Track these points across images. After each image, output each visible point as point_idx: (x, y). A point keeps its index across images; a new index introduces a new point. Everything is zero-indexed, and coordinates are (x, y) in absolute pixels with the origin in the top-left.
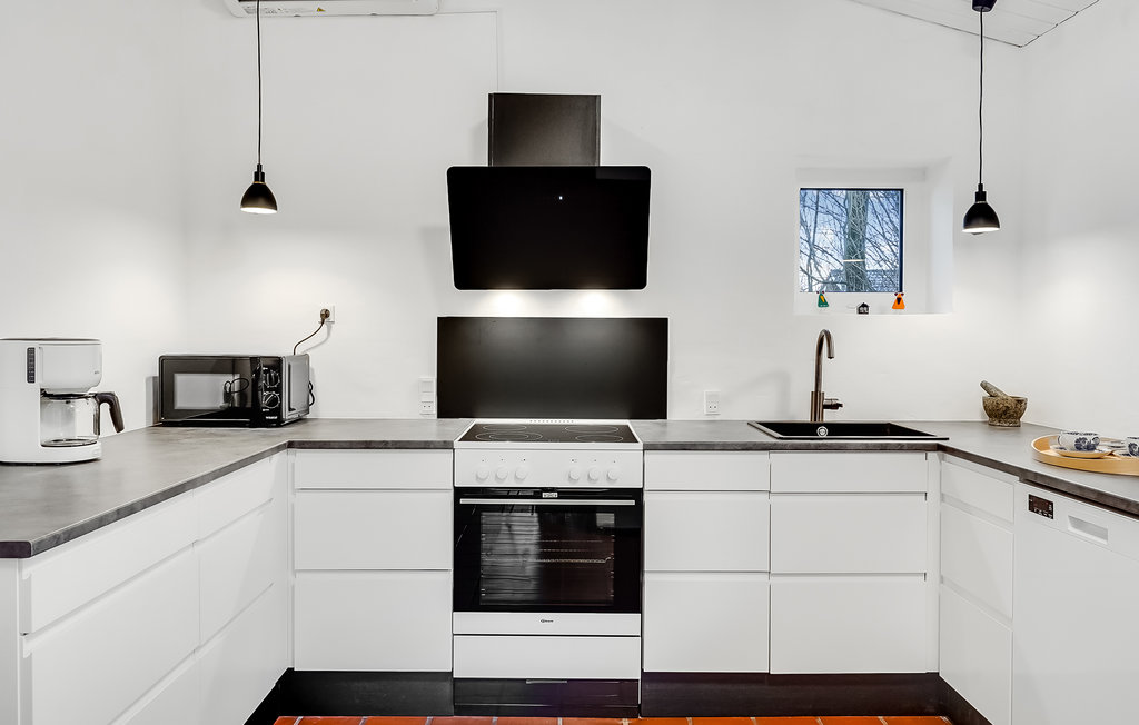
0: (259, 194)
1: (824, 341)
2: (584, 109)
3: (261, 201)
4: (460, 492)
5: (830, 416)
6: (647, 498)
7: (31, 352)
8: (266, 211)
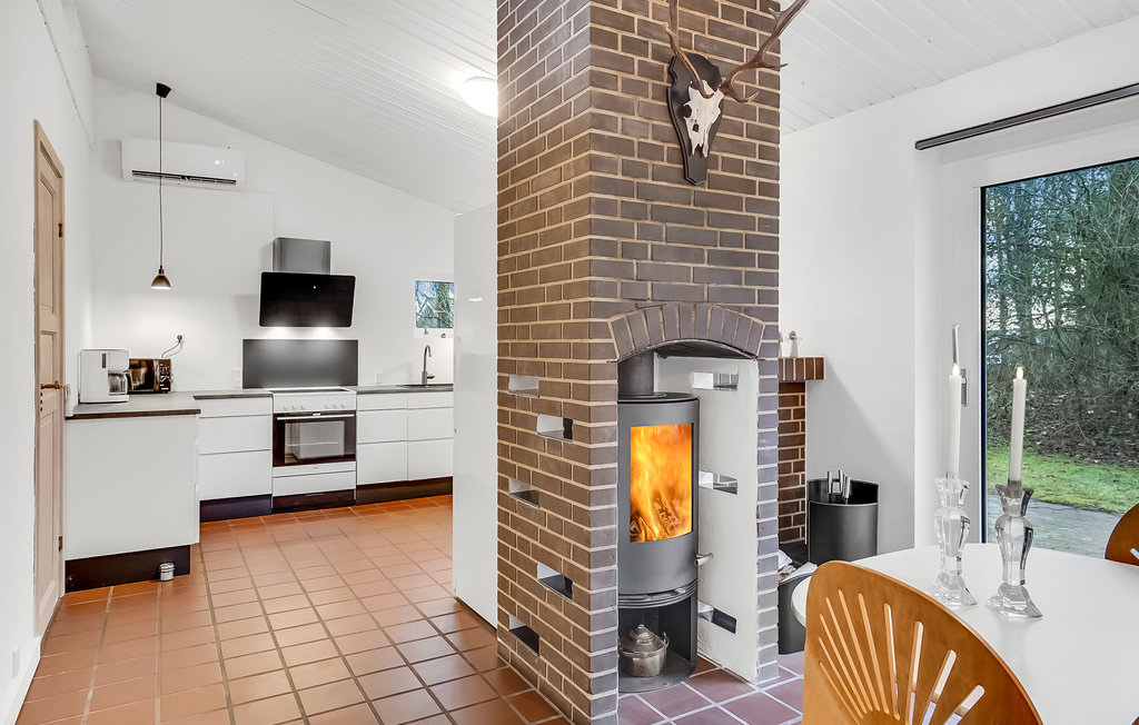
0: (161, 279)
1: (427, 349)
3: (164, 283)
4: (275, 416)
5: (429, 382)
6: (358, 413)
7: (104, 355)
8: (162, 288)
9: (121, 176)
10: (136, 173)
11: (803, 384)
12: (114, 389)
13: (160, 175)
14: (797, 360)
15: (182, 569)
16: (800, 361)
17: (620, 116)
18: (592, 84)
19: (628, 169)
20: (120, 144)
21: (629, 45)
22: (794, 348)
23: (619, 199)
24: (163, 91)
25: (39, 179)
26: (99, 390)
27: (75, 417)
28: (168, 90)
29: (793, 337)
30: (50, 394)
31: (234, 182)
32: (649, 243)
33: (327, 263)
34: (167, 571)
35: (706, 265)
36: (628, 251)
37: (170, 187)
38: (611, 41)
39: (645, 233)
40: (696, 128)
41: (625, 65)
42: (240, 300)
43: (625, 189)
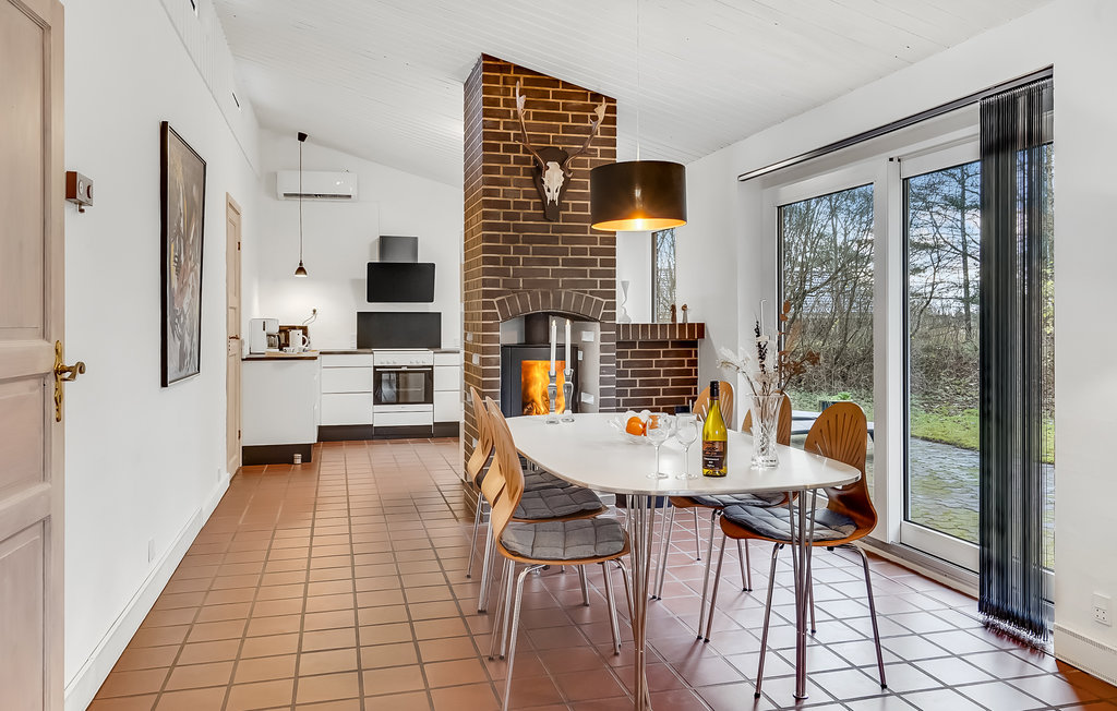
0: (301, 270)
2: (413, 243)
3: (303, 273)
4: (375, 367)
6: (434, 368)
7: (264, 323)
8: (302, 276)
9: (276, 197)
10: (285, 195)
11: (696, 342)
12: (270, 346)
13: (301, 195)
14: (689, 324)
15: (307, 459)
16: (691, 326)
17: (501, 188)
18: (484, 173)
19: (506, 216)
20: (276, 174)
21: (507, 148)
22: (685, 316)
23: (501, 233)
24: (302, 137)
25: (229, 221)
26: (262, 347)
27: (247, 359)
28: (305, 136)
29: (684, 308)
30: (234, 343)
31: (350, 196)
32: (521, 256)
33: (415, 255)
34: (298, 458)
35: (560, 267)
36: (507, 261)
37: (307, 202)
38: (496, 148)
39: (517, 251)
40: (549, 190)
41: (505, 160)
42: (355, 282)
43: (506, 228)
